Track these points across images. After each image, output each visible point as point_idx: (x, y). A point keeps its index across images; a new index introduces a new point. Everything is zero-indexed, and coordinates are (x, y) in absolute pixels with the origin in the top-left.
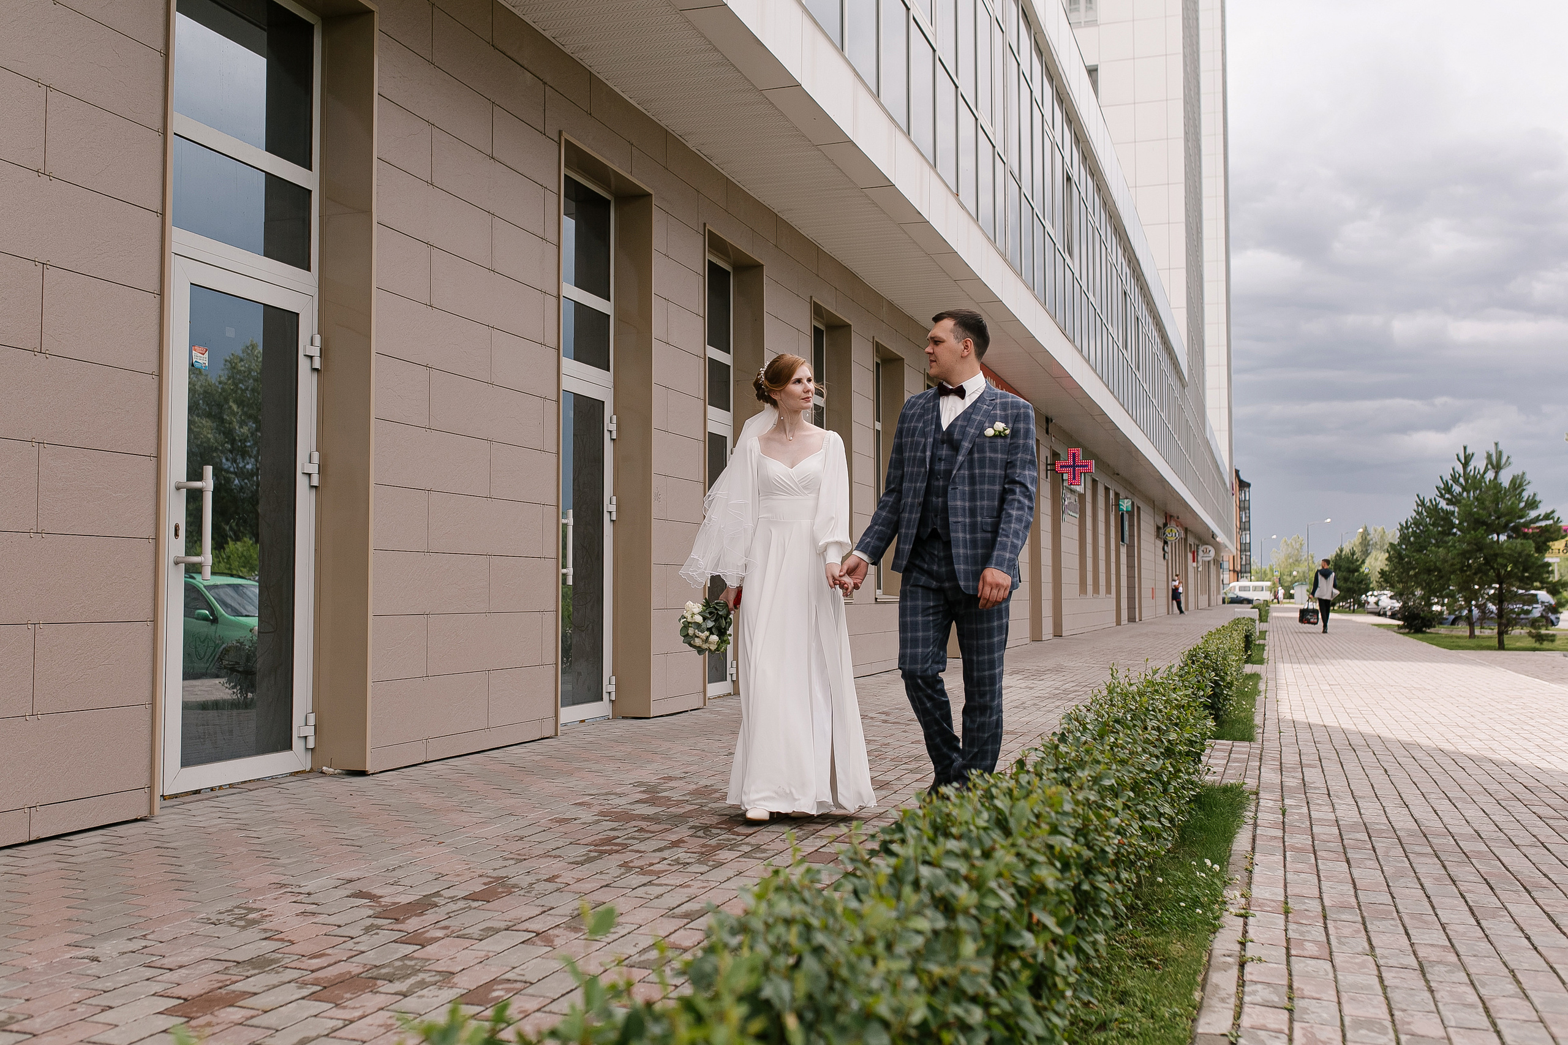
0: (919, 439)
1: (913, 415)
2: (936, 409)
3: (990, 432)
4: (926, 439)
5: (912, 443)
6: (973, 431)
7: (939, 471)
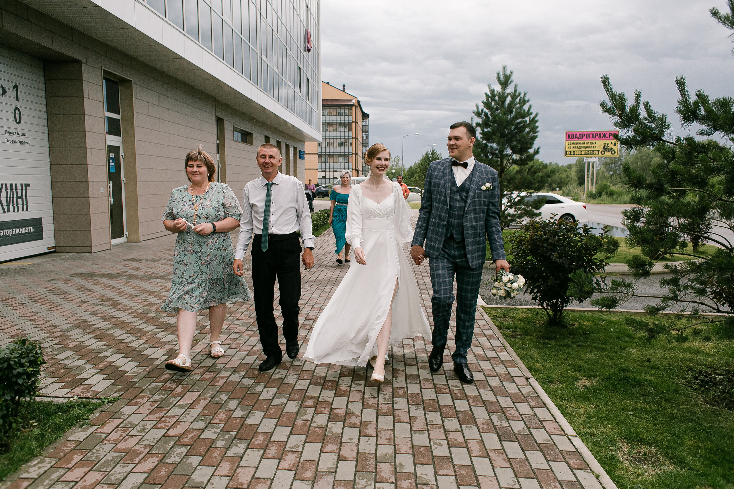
0: (442, 190)
1: (437, 176)
2: (452, 173)
3: (484, 188)
4: (446, 190)
5: (438, 191)
6: (474, 186)
7: (456, 206)
